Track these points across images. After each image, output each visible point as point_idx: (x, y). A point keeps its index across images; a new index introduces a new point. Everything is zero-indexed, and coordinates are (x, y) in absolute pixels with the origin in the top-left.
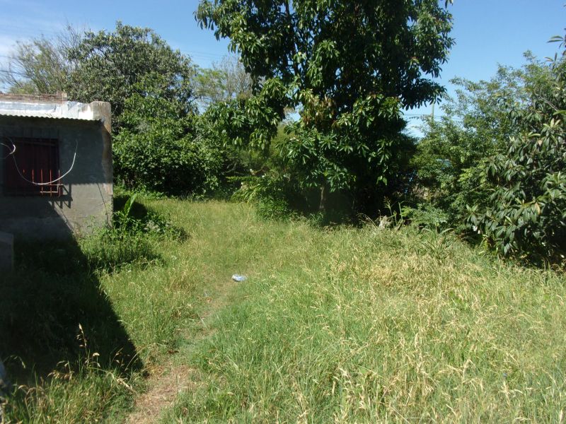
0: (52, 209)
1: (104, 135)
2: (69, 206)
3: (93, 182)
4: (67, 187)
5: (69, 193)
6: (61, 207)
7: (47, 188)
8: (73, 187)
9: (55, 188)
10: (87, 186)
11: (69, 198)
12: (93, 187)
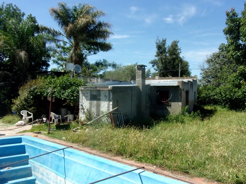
0: (167, 108)
1: (180, 89)
2: (171, 108)
3: (177, 102)
4: (170, 103)
5: (171, 104)
6: (169, 108)
7: (165, 103)
8: (172, 103)
9: (167, 103)
10: (175, 103)
11: (170, 106)
12: (176, 103)
